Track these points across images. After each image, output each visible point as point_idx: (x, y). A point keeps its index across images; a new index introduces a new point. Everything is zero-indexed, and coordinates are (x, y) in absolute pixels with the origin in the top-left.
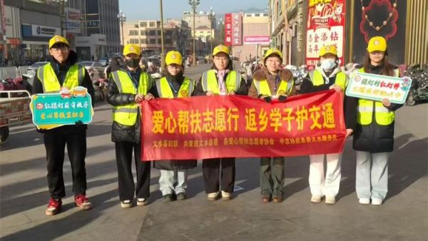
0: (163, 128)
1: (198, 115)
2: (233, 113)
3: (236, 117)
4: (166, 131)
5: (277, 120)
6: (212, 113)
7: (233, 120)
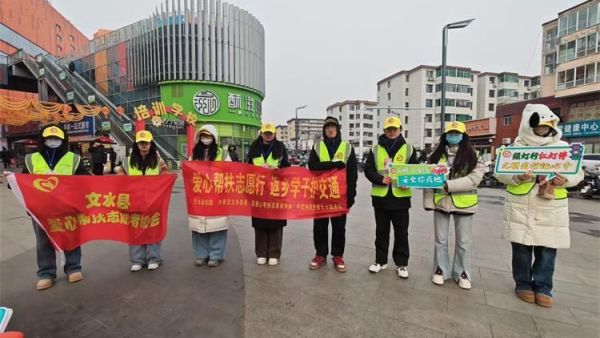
0: (201, 188)
1: (231, 177)
2: (261, 179)
3: (263, 183)
4: (203, 191)
5: (296, 187)
6: (244, 177)
7: (260, 186)
